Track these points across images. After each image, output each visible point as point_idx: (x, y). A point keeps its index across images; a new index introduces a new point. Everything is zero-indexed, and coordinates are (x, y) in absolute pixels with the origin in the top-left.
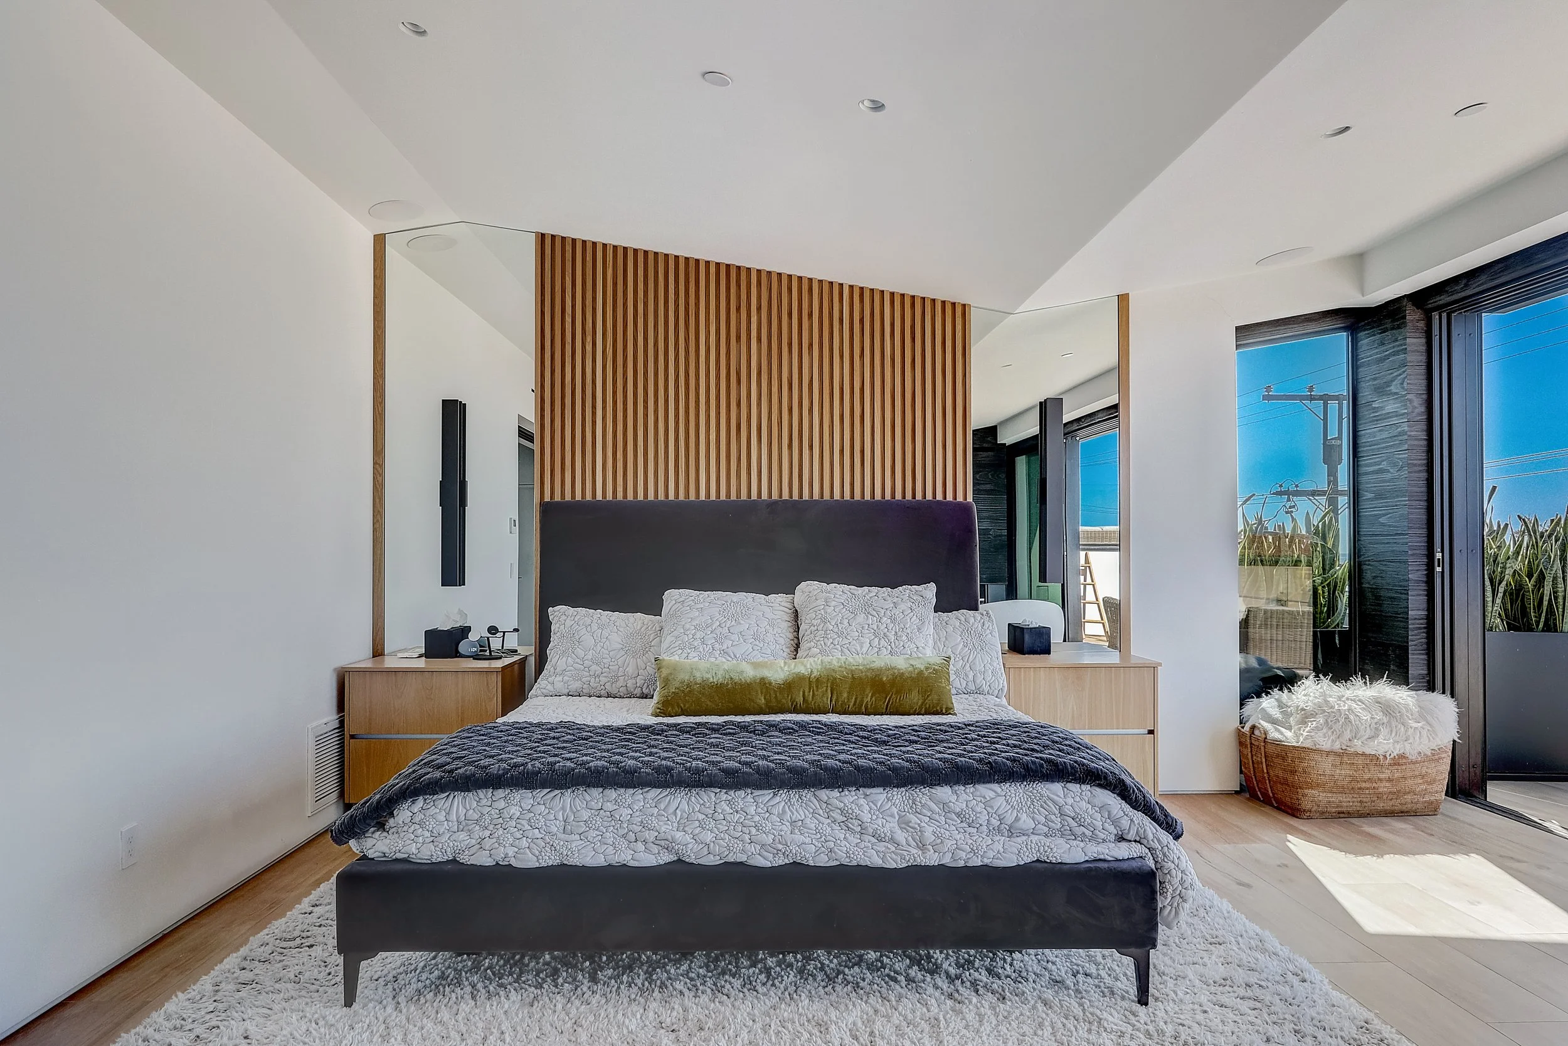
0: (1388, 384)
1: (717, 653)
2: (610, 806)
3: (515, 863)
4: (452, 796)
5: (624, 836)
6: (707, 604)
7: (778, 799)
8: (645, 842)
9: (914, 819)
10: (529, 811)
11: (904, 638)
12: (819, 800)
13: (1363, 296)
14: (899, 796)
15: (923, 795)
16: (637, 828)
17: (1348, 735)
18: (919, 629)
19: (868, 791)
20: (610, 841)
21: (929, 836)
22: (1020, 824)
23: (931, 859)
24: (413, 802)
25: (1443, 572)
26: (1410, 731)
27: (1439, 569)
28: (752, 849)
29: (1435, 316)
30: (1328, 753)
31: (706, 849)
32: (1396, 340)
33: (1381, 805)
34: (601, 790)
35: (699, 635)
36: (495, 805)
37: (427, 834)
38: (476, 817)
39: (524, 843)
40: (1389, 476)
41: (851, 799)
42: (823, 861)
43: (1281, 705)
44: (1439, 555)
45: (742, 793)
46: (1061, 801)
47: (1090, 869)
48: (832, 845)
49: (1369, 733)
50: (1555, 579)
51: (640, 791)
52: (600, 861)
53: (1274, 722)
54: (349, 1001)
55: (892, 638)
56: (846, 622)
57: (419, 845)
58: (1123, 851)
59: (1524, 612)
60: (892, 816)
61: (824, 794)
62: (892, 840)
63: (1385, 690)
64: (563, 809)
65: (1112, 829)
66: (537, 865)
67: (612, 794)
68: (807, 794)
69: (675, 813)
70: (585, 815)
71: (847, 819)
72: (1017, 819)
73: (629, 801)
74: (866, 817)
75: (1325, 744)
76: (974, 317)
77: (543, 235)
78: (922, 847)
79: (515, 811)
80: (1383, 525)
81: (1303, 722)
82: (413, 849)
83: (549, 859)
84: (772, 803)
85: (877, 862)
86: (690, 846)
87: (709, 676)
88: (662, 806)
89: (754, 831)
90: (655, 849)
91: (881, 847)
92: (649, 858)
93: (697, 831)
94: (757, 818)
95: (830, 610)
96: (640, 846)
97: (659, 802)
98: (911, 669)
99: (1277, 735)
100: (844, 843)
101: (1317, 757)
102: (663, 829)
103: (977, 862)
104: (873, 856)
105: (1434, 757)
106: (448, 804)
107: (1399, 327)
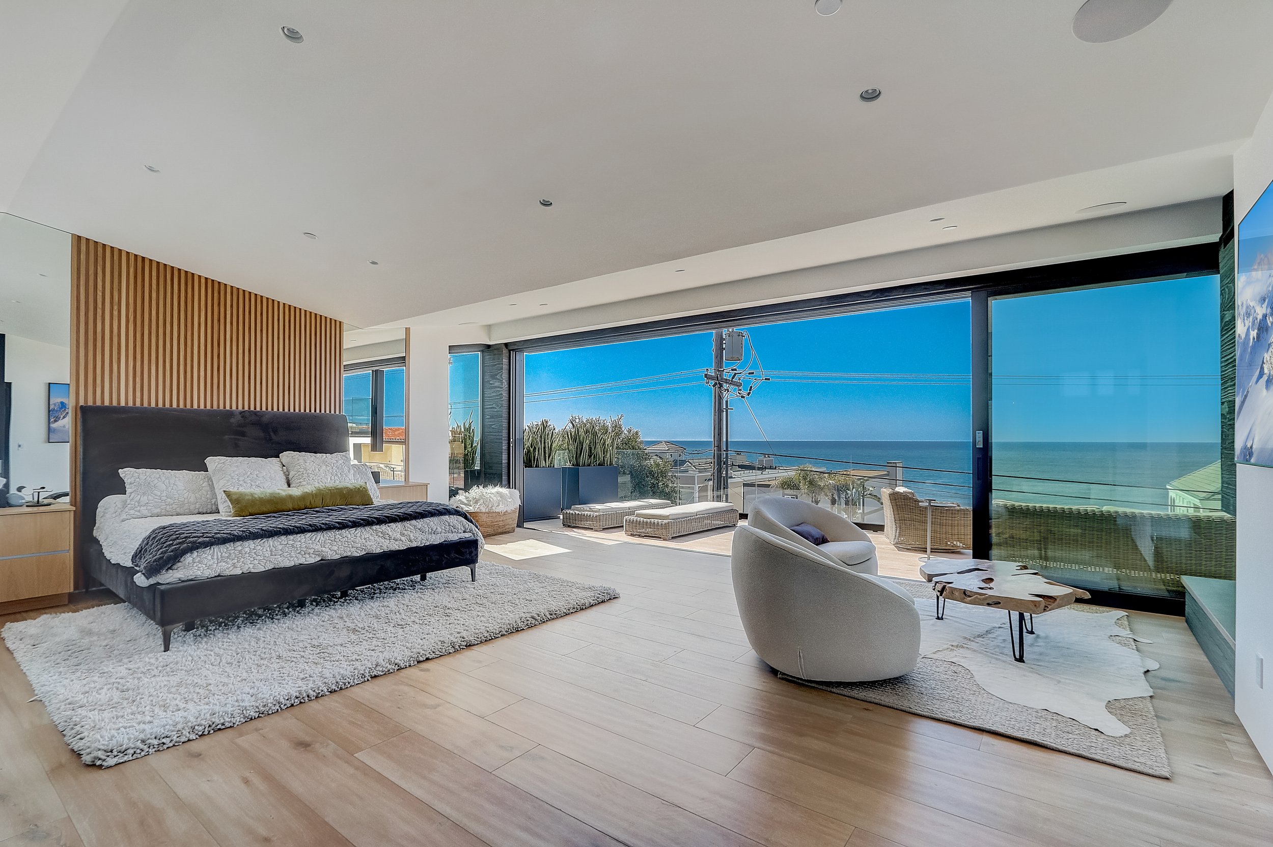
0: (496, 375)
1: (254, 487)
2: (291, 542)
3: (253, 571)
4: (212, 548)
5: (299, 553)
6: (239, 464)
7: (357, 531)
8: (309, 554)
9: (406, 533)
10: (254, 549)
11: (344, 476)
12: (373, 530)
13: (490, 341)
14: (399, 524)
15: (407, 524)
16: (305, 549)
17: (490, 506)
18: (349, 471)
19: (390, 525)
20: (294, 556)
21: (412, 538)
22: (437, 530)
23: (414, 544)
24: (192, 553)
25: (513, 446)
26: (508, 503)
27: (511, 445)
28: (352, 550)
29: (512, 352)
30: (485, 513)
31: (335, 553)
32: (499, 359)
33: (500, 530)
34: (285, 536)
35: (241, 479)
36: (237, 549)
37: (204, 566)
38: (227, 555)
39: (256, 562)
40: (496, 410)
41: (383, 527)
42: (379, 551)
43: (467, 498)
44: (511, 440)
45: (343, 530)
46: (449, 521)
47: (460, 541)
48: (381, 544)
49: (497, 505)
50: (539, 448)
51: (303, 535)
52: (292, 564)
53: (466, 504)
54: (167, 649)
55: (340, 476)
56: (317, 469)
57: (202, 571)
58: (467, 535)
59: (530, 461)
60: (398, 532)
61: (374, 527)
62: (401, 540)
63: (498, 489)
64: (270, 546)
65: (463, 528)
66: (264, 570)
67: (291, 537)
68: (368, 528)
69: (319, 541)
70: (280, 547)
71: (384, 535)
72: (437, 529)
73: (299, 539)
74: (390, 534)
75: (484, 510)
76: (345, 327)
77: (79, 237)
78: (411, 541)
79: (247, 550)
80: (493, 428)
81: (476, 502)
82: (199, 573)
83: (269, 566)
84: (356, 533)
85: (397, 548)
86: (329, 552)
87: (263, 496)
88: (313, 539)
89: (352, 543)
90: (313, 556)
91: (397, 543)
92: (312, 560)
93: (330, 546)
94: (352, 539)
95: (307, 464)
96: (307, 556)
97: (312, 538)
98: (354, 488)
99: (467, 509)
100: (385, 543)
101: (481, 515)
102: (316, 548)
103: (428, 544)
104: (395, 546)
105: (514, 512)
106: (211, 552)
107: (500, 354)
